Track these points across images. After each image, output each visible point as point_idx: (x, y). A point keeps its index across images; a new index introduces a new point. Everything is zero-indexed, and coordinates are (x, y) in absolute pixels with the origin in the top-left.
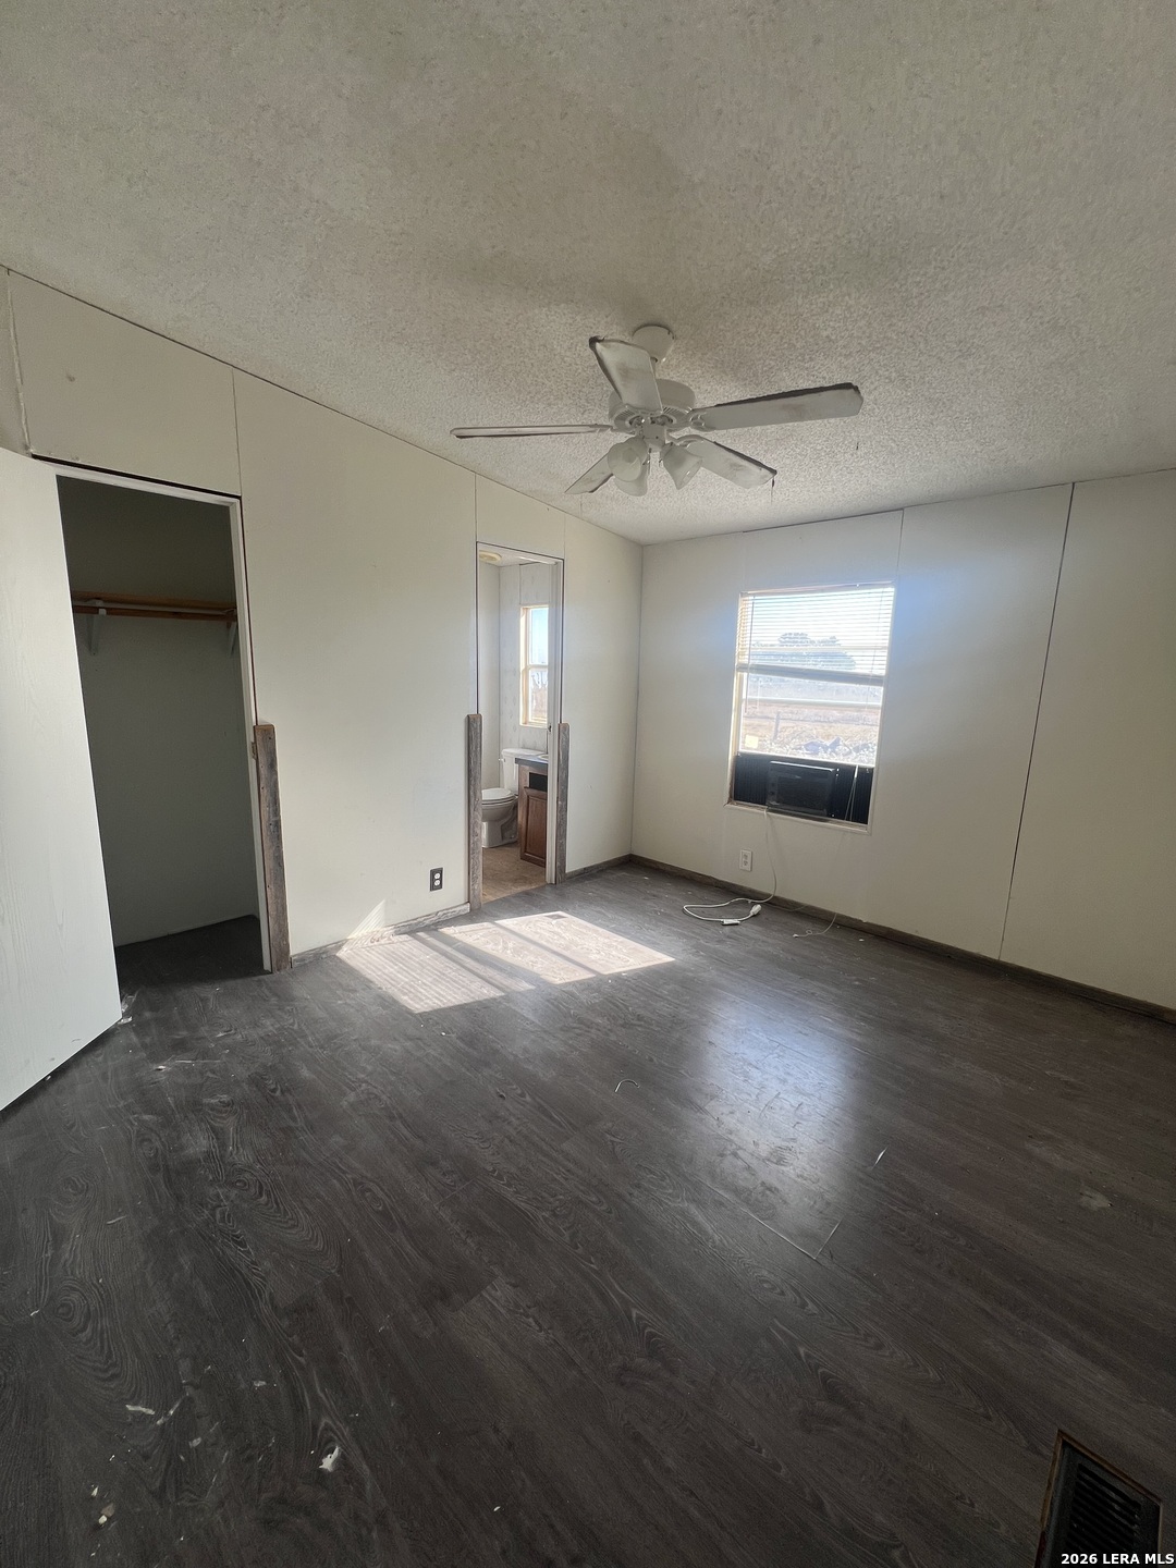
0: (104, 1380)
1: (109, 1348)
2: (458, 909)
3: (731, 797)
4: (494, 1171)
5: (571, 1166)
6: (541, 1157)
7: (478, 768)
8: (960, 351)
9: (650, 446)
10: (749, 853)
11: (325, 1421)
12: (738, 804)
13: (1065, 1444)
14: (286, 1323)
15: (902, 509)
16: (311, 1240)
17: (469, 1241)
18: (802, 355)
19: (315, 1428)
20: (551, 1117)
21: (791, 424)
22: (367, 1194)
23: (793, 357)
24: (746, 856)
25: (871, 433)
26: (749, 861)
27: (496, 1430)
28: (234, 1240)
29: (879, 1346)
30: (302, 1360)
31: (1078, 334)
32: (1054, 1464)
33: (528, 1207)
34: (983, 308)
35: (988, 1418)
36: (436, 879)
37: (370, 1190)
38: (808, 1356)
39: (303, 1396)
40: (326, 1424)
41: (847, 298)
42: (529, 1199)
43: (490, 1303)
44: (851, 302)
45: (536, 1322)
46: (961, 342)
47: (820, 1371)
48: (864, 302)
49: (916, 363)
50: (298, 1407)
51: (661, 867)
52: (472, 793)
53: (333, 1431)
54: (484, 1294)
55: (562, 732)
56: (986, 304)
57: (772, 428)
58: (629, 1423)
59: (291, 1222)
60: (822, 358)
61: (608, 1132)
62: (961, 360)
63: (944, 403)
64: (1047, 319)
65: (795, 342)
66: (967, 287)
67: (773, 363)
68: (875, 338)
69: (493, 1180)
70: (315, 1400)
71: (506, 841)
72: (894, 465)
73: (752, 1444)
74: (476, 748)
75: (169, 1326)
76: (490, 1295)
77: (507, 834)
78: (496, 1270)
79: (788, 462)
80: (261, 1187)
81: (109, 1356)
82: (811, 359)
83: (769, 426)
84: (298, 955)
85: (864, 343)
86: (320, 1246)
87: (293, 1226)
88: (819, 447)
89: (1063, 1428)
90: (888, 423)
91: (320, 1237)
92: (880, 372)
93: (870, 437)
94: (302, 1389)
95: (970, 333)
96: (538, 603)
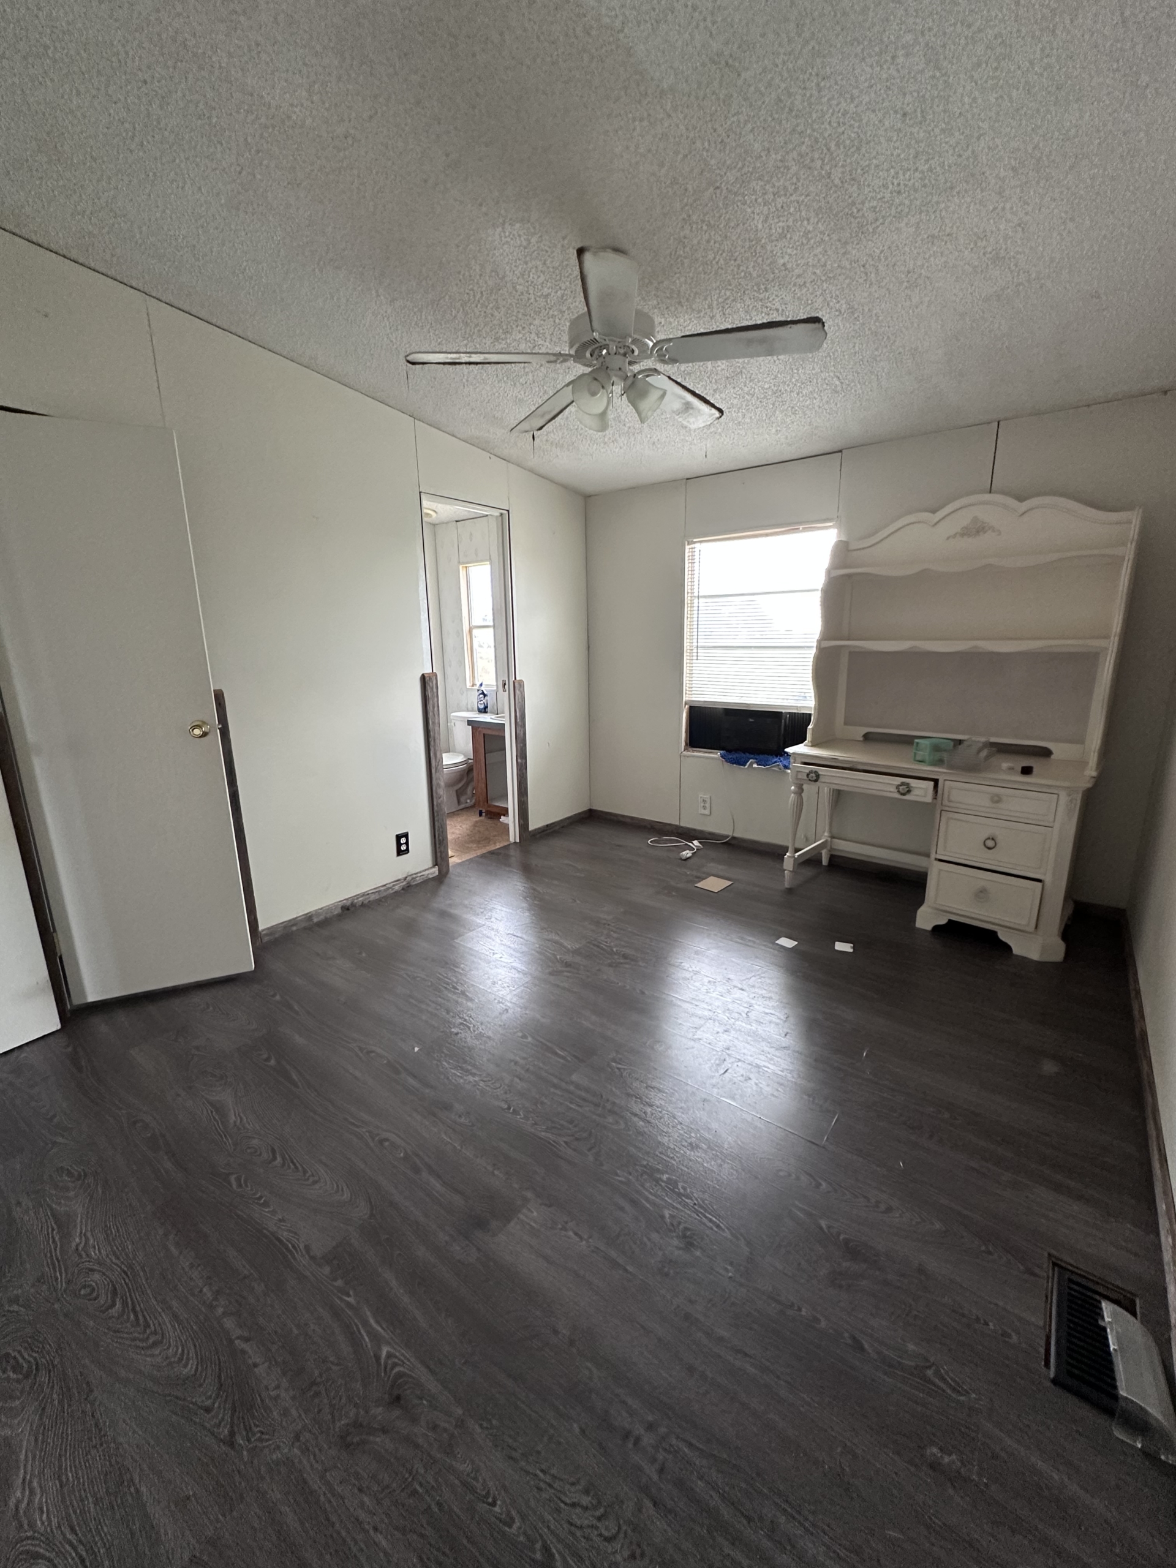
0: (148, 1348)
1: (144, 1316)
2: (427, 872)
3: (686, 744)
4: (509, 1108)
5: (583, 1094)
6: (552, 1090)
7: (437, 728)
8: (908, 282)
9: (614, 379)
10: (706, 797)
11: (385, 1351)
12: (693, 751)
13: (1055, 1264)
14: (327, 1270)
15: (841, 451)
16: (337, 1192)
17: (496, 1172)
18: (758, 285)
19: (377, 1358)
20: (556, 1054)
21: (741, 360)
22: (387, 1144)
23: (749, 287)
24: (704, 801)
25: (817, 370)
26: (708, 805)
27: (556, 1332)
28: (257, 1203)
29: (889, 1209)
30: (351, 1300)
31: (1016, 265)
32: (1048, 1282)
33: (549, 1135)
34: (933, 236)
35: (990, 1253)
36: (402, 843)
37: (387, 1140)
38: (829, 1227)
39: (360, 1333)
40: (388, 1352)
41: (805, 222)
42: (547, 1128)
43: (529, 1224)
44: (810, 228)
45: (576, 1234)
46: (909, 272)
47: (841, 1237)
48: (822, 228)
49: (866, 294)
50: (355, 1341)
51: (621, 819)
52: (432, 754)
53: (396, 1357)
54: (521, 1216)
55: (515, 688)
56: (936, 232)
57: (722, 364)
58: (678, 1306)
59: (311, 1180)
60: (776, 288)
61: (614, 1060)
62: (908, 292)
63: (888, 337)
64: (989, 249)
65: (751, 269)
66: (920, 213)
67: (728, 293)
68: (829, 267)
69: (510, 1115)
70: (373, 1335)
71: (463, 806)
72: (836, 404)
73: (792, 1306)
74: (434, 707)
75: (205, 1290)
76: (526, 1217)
77: (462, 799)
78: (529, 1194)
79: (735, 402)
80: (273, 1151)
81: (147, 1326)
82: (766, 290)
83: (719, 363)
84: (268, 928)
85: (818, 272)
86: (346, 1196)
87: (315, 1182)
88: (766, 386)
89: (1054, 1252)
90: (835, 359)
91: (345, 1188)
92: (831, 304)
93: (816, 374)
94: (357, 1326)
95: (919, 263)
96: (478, 560)
